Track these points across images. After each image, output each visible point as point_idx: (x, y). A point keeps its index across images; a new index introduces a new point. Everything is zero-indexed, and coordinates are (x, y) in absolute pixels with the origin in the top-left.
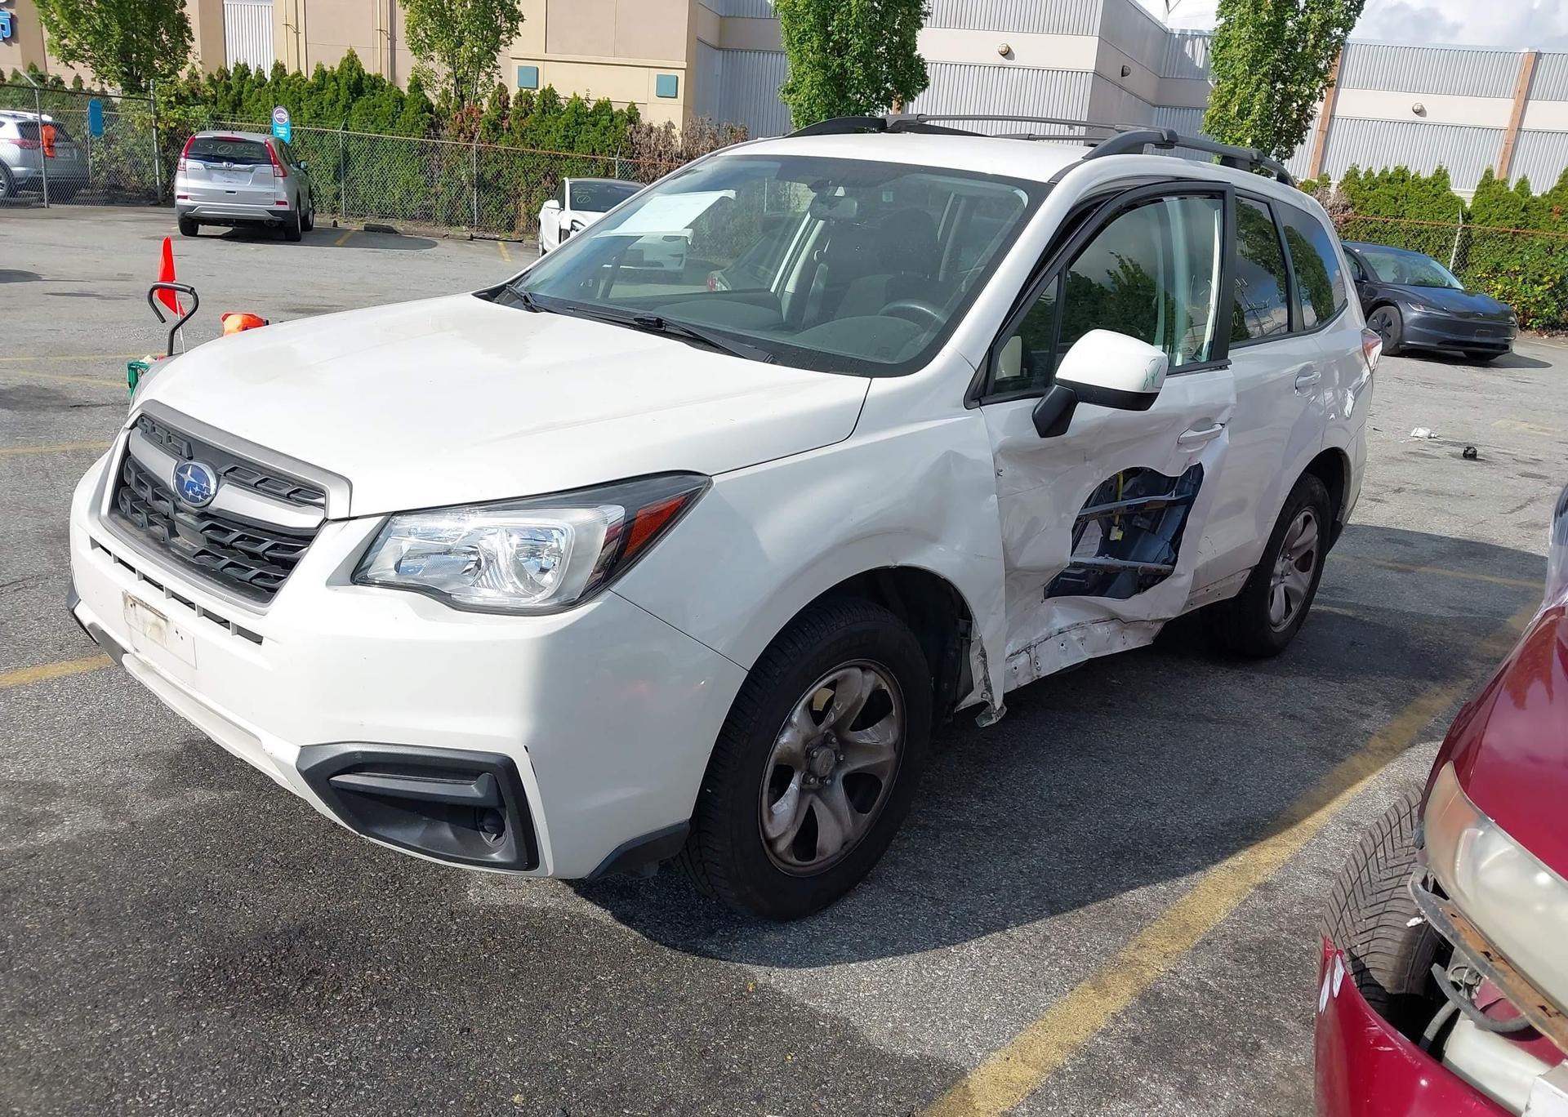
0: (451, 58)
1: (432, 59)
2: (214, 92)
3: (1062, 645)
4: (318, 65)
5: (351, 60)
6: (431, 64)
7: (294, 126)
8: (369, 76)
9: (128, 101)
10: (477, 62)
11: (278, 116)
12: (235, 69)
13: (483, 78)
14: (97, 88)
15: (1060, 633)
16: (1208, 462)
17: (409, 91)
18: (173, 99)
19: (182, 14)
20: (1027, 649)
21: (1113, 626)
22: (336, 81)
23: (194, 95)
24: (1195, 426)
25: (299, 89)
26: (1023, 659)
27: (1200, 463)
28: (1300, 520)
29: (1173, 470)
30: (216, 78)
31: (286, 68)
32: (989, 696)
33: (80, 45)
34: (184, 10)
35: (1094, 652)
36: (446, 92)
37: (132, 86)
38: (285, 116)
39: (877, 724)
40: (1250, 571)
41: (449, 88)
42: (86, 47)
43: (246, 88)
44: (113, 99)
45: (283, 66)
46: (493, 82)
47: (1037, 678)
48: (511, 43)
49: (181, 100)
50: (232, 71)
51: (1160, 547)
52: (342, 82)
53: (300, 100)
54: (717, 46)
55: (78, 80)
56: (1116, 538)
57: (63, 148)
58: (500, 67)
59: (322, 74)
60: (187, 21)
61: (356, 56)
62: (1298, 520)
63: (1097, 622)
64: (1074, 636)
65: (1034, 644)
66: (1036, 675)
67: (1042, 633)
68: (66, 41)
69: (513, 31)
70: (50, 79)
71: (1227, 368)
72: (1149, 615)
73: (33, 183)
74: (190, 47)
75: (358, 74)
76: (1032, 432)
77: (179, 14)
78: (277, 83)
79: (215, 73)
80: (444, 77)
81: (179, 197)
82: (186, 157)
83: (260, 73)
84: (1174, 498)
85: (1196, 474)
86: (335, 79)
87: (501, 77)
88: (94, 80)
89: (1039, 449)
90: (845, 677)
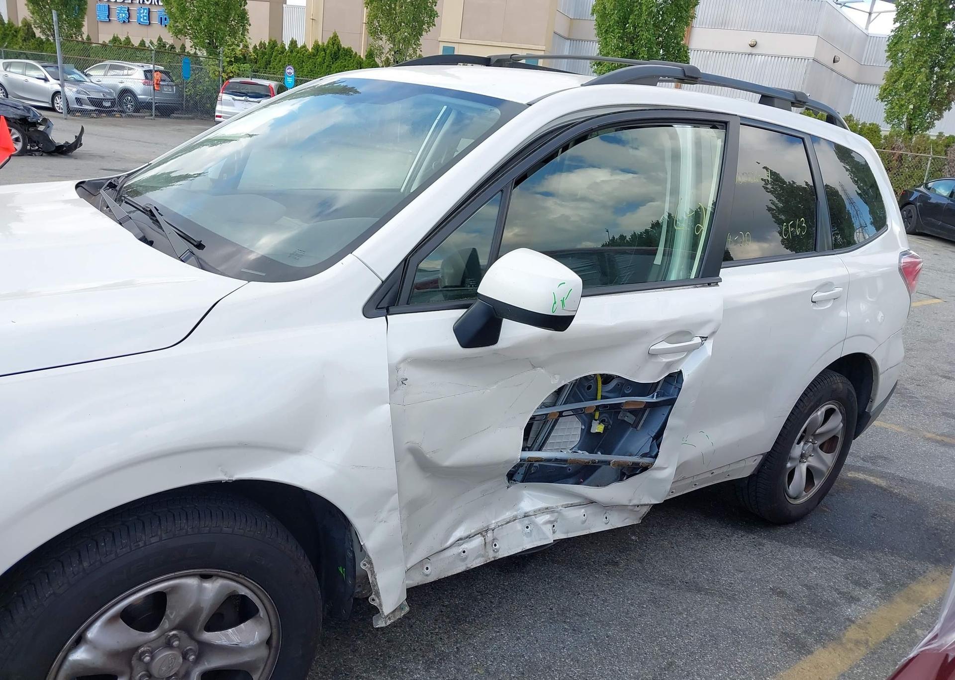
0: (392, 39)
1: (381, 39)
2: (256, 56)
3: (527, 527)
4: (315, 41)
5: (335, 40)
6: (380, 43)
7: (298, 77)
8: (344, 48)
9: (208, 59)
10: (406, 41)
11: (288, 71)
12: (269, 43)
13: (411, 51)
14: (192, 52)
15: (525, 517)
16: (689, 369)
17: (366, 58)
18: (233, 60)
19: (244, 9)
20: (483, 532)
21: (590, 509)
22: (325, 51)
23: (245, 58)
24: (669, 339)
25: (303, 55)
26: (478, 541)
27: (681, 372)
28: (820, 413)
29: (647, 375)
30: (258, 48)
31: (298, 43)
32: (378, 601)
33: (185, 26)
34: (246, 7)
35: (567, 533)
36: (388, 59)
37: (212, 49)
38: (292, 71)
39: (242, 625)
40: (762, 456)
41: (390, 57)
42: (188, 28)
43: (274, 54)
44: (201, 58)
45: (296, 41)
46: (416, 54)
47: (493, 559)
48: (429, 31)
49: (237, 60)
50: (267, 44)
51: (642, 441)
52: (328, 52)
53: (303, 61)
54: (566, 35)
55: (183, 47)
56: (597, 431)
57: (168, 85)
58: (421, 45)
59: (317, 47)
60: (246, 13)
61: (337, 37)
63: (572, 505)
64: (542, 519)
65: (493, 526)
66: (491, 556)
67: (508, 515)
68: (178, 24)
69: (432, 24)
70: (168, 46)
71: (717, 284)
72: (630, 500)
73: (147, 106)
74: (248, 29)
75: (338, 47)
76: (452, 343)
77: (243, 10)
78: (292, 52)
79: (257, 45)
80: (388, 50)
81: (217, 116)
82: (223, 93)
83: (283, 47)
84: (654, 400)
85: (675, 379)
86: (324, 50)
87: (421, 51)
88: (191, 47)
89: (463, 359)
90: (174, 589)
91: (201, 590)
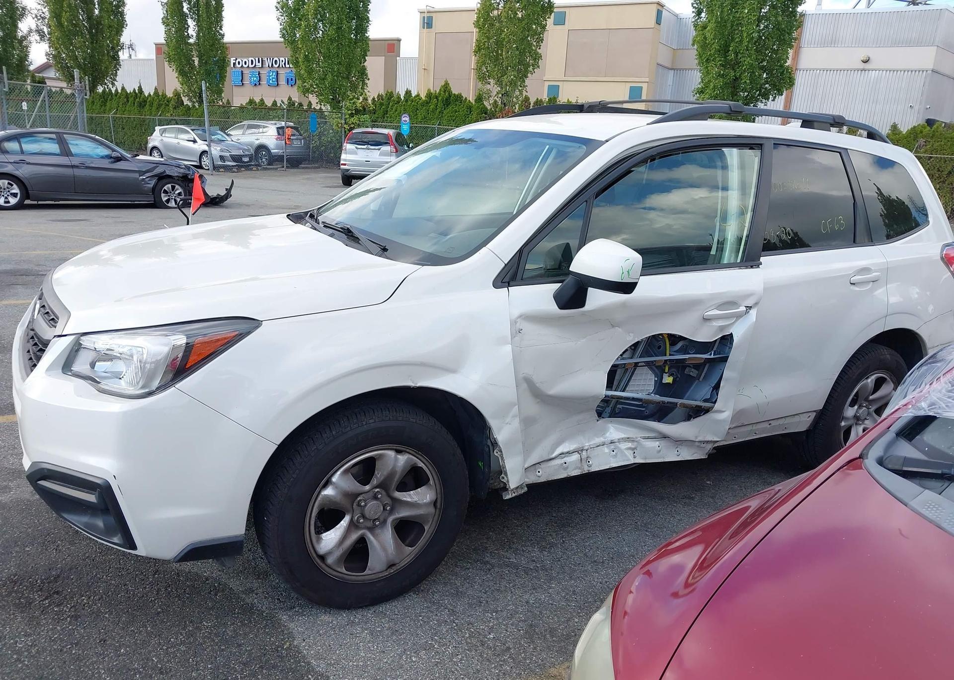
0: (499, 82)
1: (489, 84)
2: (374, 108)
3: (613, 451)
4: (428, 90)
5: (446, 87)
6: (488, 87)
7: (413, 124)
8: (454, 94)
9: (331, 113)
10: (513, 84)
11: (404, 119)
12: (386, 94)
13: (517, 93)
14: (318, 108)
15: (611, 443)
16: (738, 332)
17: (475, 102)
18: (354, 112)
19: (364, 65)
20: (579, 451)
21: (663, 443)
22: (437, 99)
23: (364, 109)
24: (720, 307)
25: (417, 104)
26: (576, 457)
27: (732, 334)
28: (871, 381)
29: (704, 335)
30: (376, 99)
31: (412, 92)
32: (506, 479)
33: (312, 85)
34: (365, 64)
35: (646, 459)
36: (496, 101)
37: (335, 104)
38: (407, 119)
39: (419, 489)
40: (815, 414)
41: (497, 99)
42: (315, 87)
43: (391, 104)
44: (325, 113)
45: (410, 91)
46: (522, 95)
47: (587, 472)
48: (534, 72)
49: (357, 111)
50: (385, 96)
51: (705, 391)
52: (440, 98)
53: (417, 109)
55: (310, 104)
56: (667, 381)
57: (297, 139)
58: (527, 86)
59: (429, 95)
60: (365, 69)
61: (449, 84)
62: (869, 380)
63: (648, 438)
64: (624, 446)
65: (586, 448)
66: (586, 470)
67: (598, 440)
68: (305, 84)
69: (536, 65)
70: (296, 104)
71: (758, 267)
72: (696, 437)
73: (279, 159)
74: (367, 84)
75: (449, 94)
77: (362, 66)
78: (407, 101)
79: (376, 97)
80: (496, 93)
81: (342, 164)
82: (347, 143)
83: (399, 97)
84: (712, 356)
85: (727, 339)
86: (437, 97)
87: (527, 92)
88: (317, 103)
89: (560, 317)
90: (381, 456)
91: (396, 459)
